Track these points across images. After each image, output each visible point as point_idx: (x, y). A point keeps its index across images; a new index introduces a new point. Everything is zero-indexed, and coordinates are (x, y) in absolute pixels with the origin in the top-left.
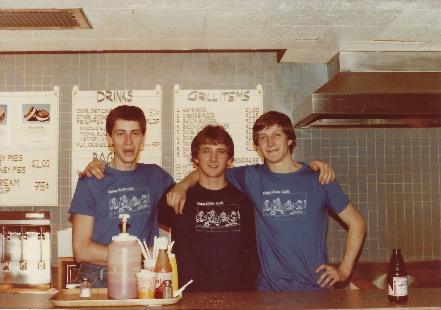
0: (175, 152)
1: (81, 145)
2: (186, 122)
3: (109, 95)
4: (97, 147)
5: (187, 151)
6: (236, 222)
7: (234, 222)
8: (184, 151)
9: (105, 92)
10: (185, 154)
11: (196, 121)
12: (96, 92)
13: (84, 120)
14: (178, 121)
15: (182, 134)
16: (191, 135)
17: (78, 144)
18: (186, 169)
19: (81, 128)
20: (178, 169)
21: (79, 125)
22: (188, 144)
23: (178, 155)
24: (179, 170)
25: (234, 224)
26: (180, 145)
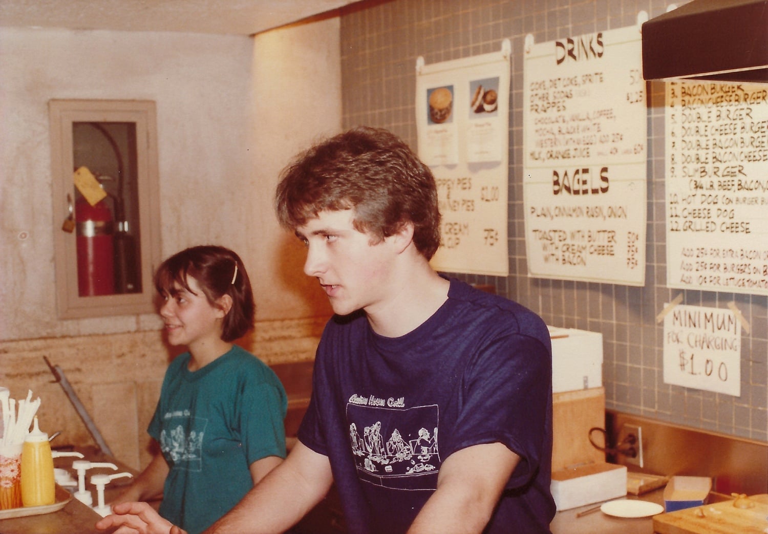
0: (668, 165)
1: (537, 156)
2: (688, 94)
3: (570, 46)
4: (558, 158)
5: (688, 163)
6: (428, 463)
7: (424, 464)
8: (683, 163)
9: (564, 41)
10: (685, 170)
11: (705, 90)
12: (553, 43)
13: (540, 103)
14: (673, 93)
15: (680, 125)
16: (696, 124)
17: (532, 154)
18: (688, 206)
19: (537, 121)
20: (673, 205)
21: (535, 115)
22: (692, 146)
23: (673, 172)
24: (675, 208)
25: (424, 471)
26: (676, 149)
